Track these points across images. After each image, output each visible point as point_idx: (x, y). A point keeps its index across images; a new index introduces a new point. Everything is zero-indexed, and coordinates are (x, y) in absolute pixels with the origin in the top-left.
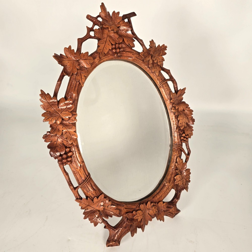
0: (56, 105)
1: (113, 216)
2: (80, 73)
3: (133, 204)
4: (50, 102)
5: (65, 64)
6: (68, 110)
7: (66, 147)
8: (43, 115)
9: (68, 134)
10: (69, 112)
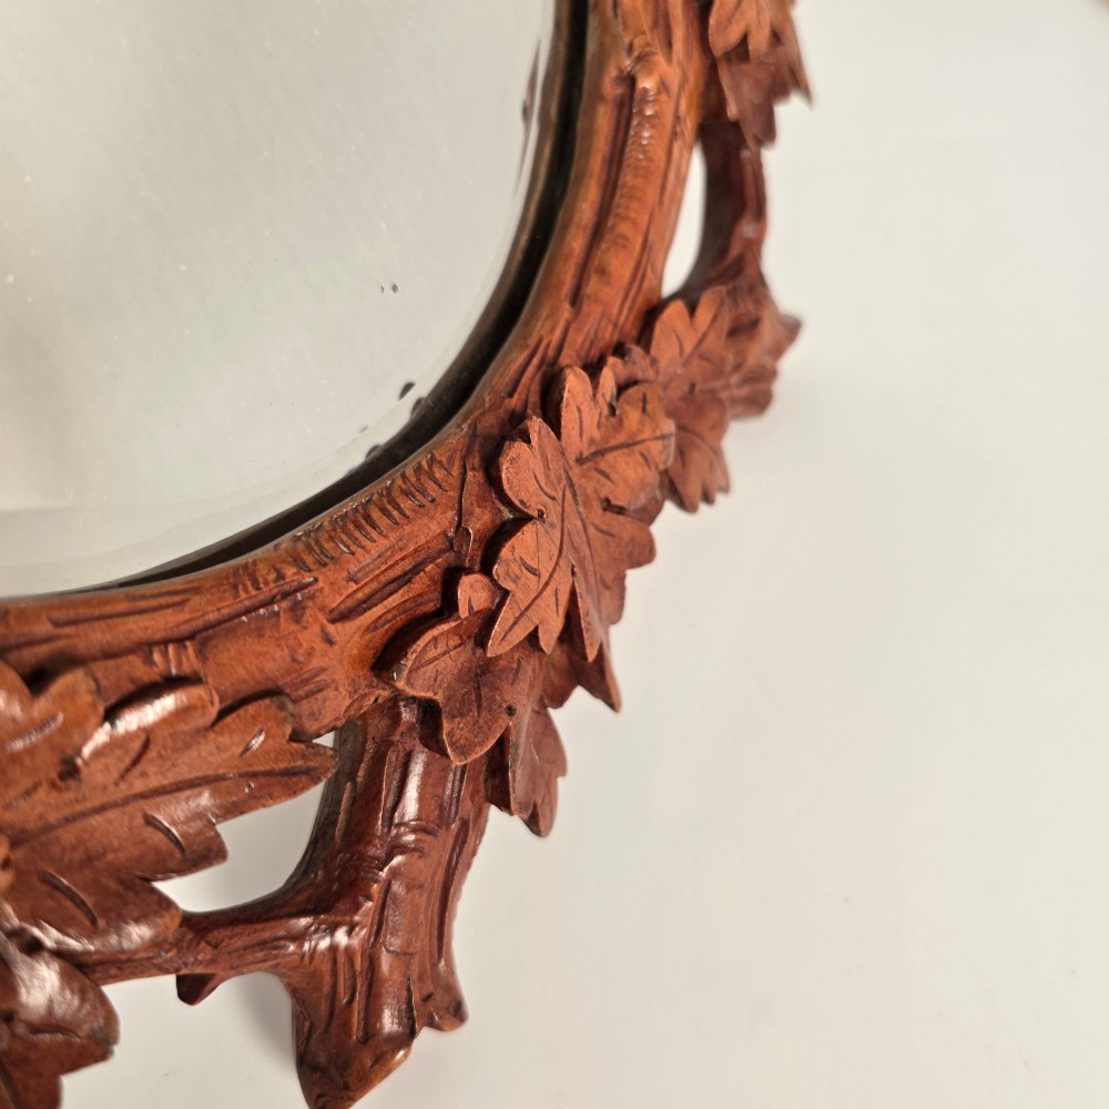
1: (228, 830)
3: (406, 504)
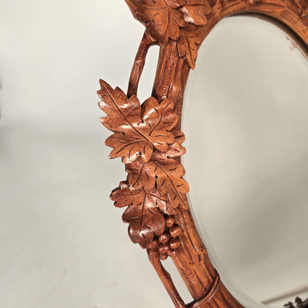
0: (137, 115)
2: (187, 38)
4: (125, 109)
5: (151, 17)
6: (164, 127)
7: (166, 217)
8: (109, 142)
9: (168, 183)
10: (167, 131)
